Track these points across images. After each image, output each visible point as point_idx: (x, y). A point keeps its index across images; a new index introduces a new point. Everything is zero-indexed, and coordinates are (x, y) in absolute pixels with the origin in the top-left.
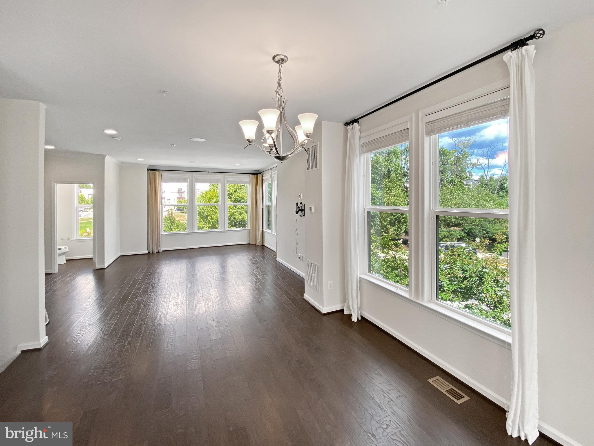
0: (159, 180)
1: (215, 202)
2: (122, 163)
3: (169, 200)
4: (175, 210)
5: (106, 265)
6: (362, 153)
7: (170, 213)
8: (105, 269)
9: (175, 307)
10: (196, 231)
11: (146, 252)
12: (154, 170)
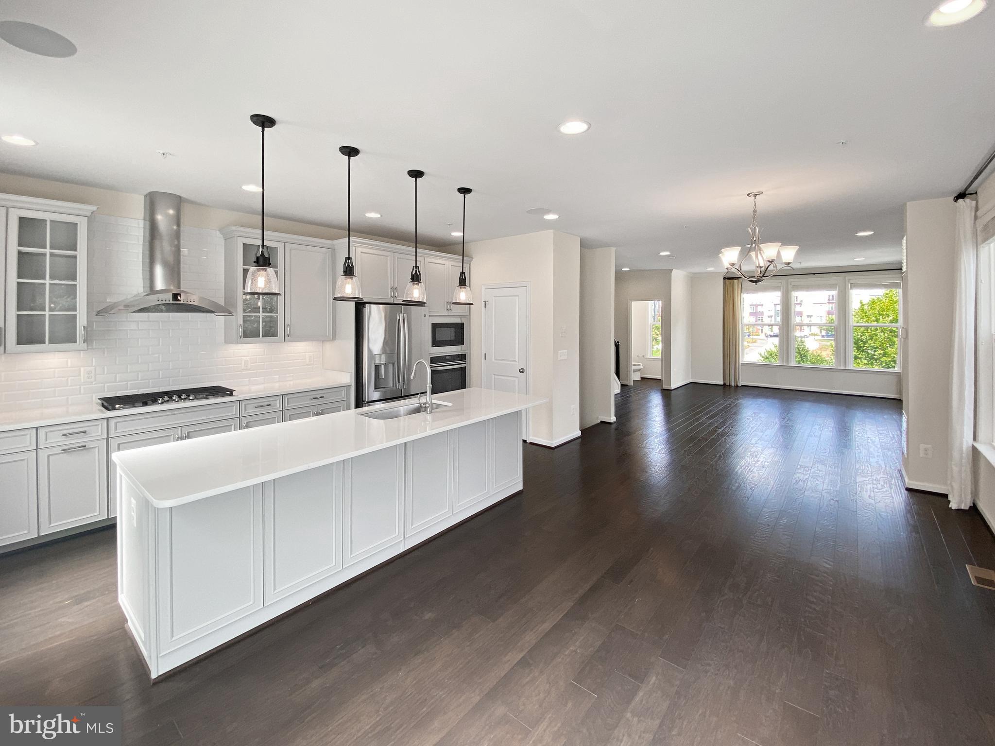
1: (891, 322)
2: (694, 274)
3: (811, 316)
4: (823, 336)
5: (675, 386)
8: (671, 390)
10: (793, 363)
11: (722, 383)
12: (733, 278)
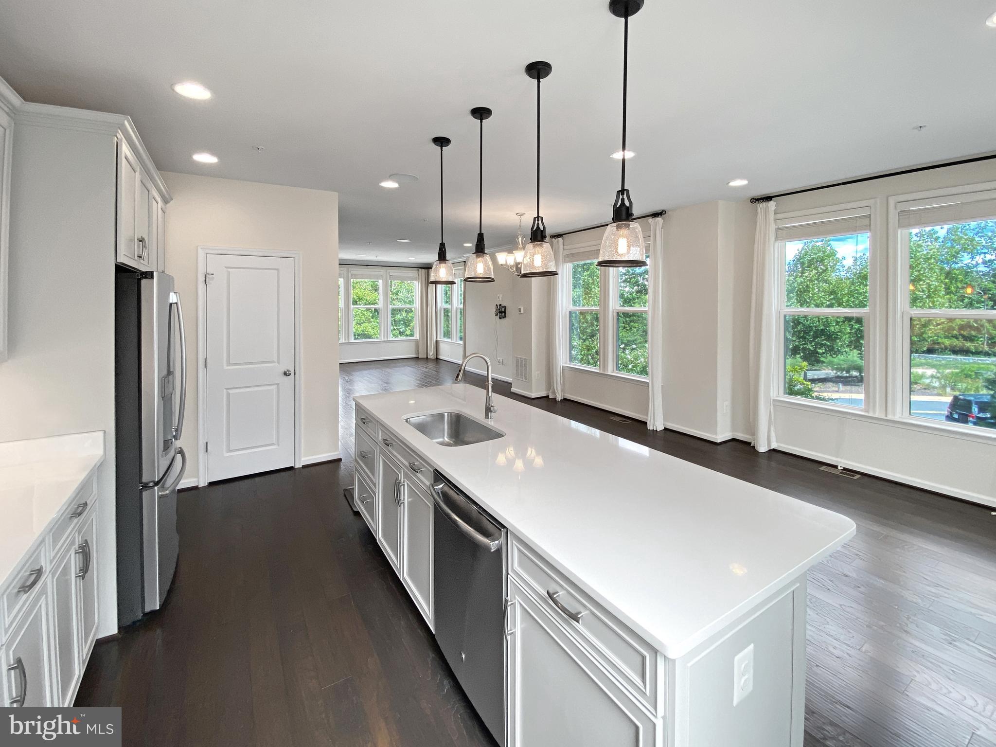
6: (565, 262)
10: (352, 340)
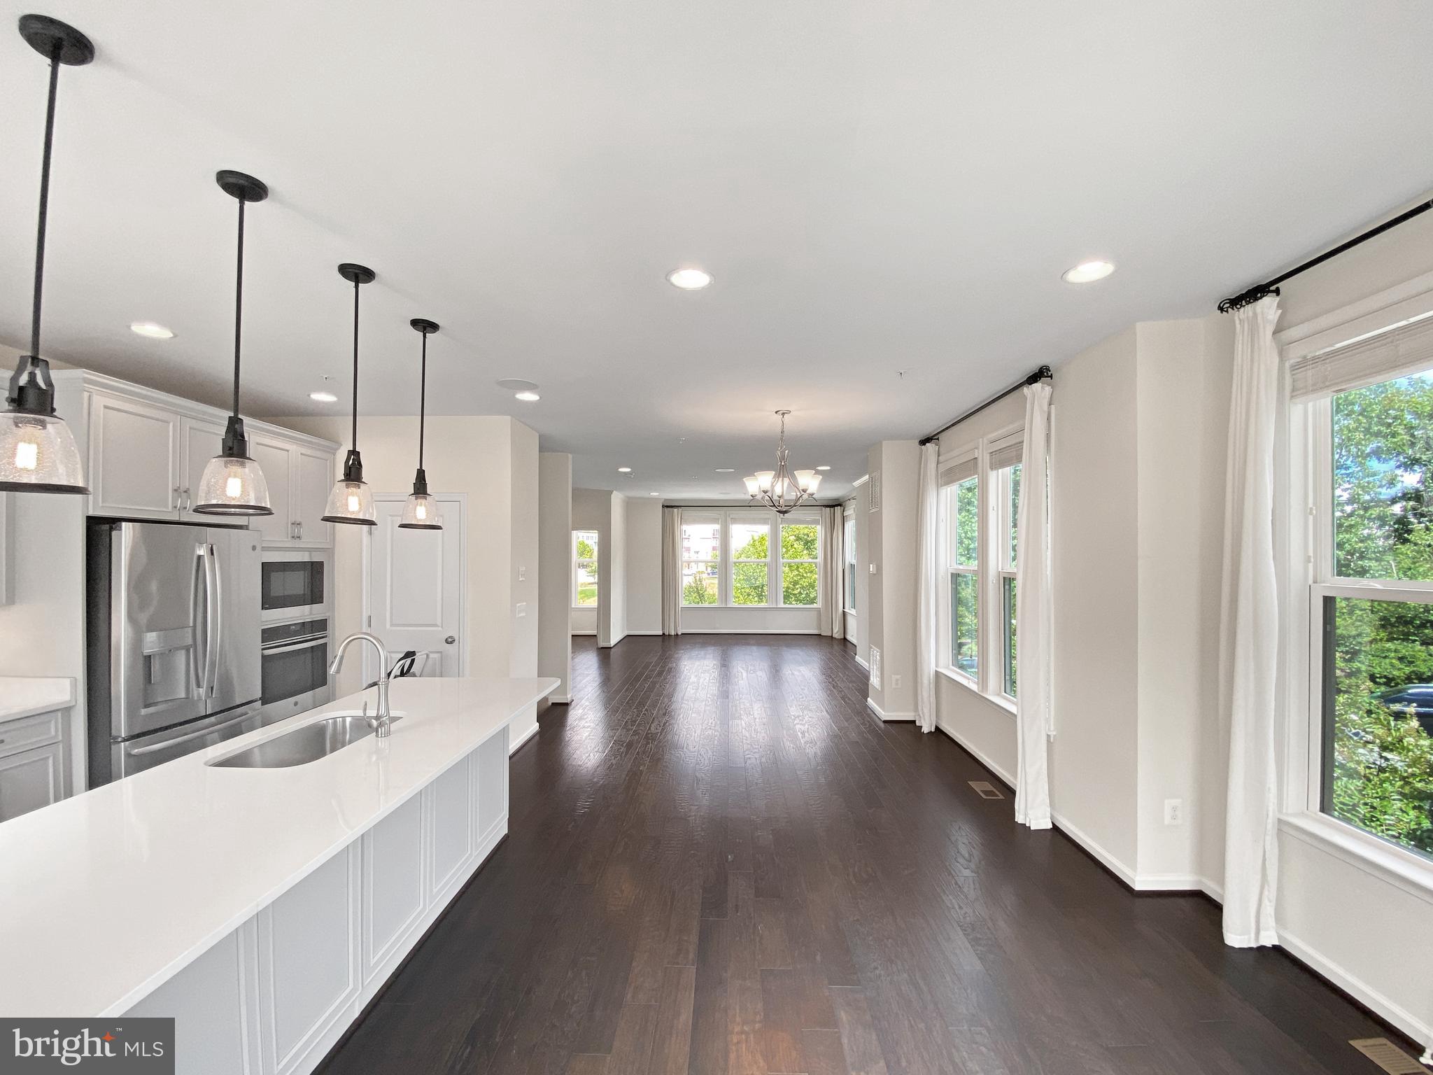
0: (678, 517)
2: (629, 498)
3: (698, 552)
5: (613, 643)
6: (941, 485)
7: (698, 578)
8: (611, 648)
9: (694, 691)
11: (661, 633)
12: (672, 507)
